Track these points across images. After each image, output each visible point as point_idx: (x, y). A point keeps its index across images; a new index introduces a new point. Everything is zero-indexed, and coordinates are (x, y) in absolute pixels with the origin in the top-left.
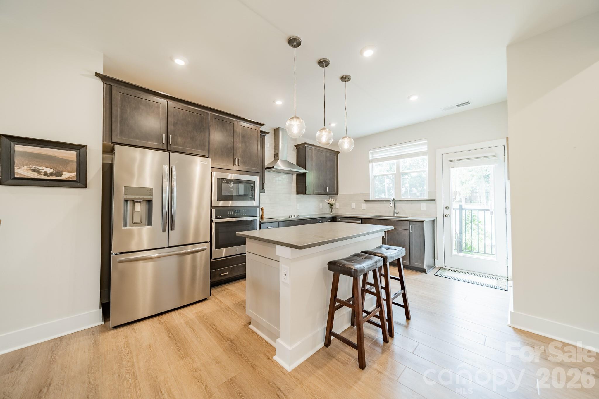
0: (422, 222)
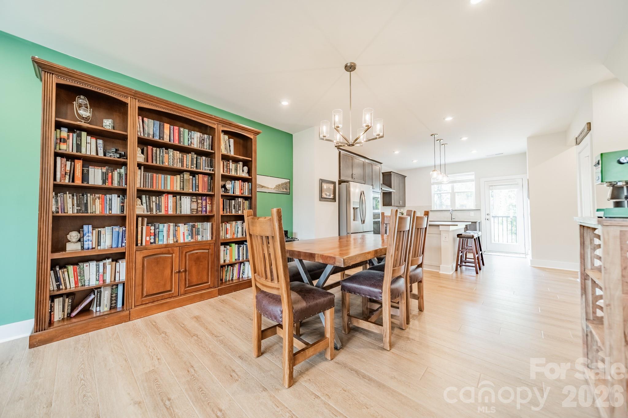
0: (476, 222)
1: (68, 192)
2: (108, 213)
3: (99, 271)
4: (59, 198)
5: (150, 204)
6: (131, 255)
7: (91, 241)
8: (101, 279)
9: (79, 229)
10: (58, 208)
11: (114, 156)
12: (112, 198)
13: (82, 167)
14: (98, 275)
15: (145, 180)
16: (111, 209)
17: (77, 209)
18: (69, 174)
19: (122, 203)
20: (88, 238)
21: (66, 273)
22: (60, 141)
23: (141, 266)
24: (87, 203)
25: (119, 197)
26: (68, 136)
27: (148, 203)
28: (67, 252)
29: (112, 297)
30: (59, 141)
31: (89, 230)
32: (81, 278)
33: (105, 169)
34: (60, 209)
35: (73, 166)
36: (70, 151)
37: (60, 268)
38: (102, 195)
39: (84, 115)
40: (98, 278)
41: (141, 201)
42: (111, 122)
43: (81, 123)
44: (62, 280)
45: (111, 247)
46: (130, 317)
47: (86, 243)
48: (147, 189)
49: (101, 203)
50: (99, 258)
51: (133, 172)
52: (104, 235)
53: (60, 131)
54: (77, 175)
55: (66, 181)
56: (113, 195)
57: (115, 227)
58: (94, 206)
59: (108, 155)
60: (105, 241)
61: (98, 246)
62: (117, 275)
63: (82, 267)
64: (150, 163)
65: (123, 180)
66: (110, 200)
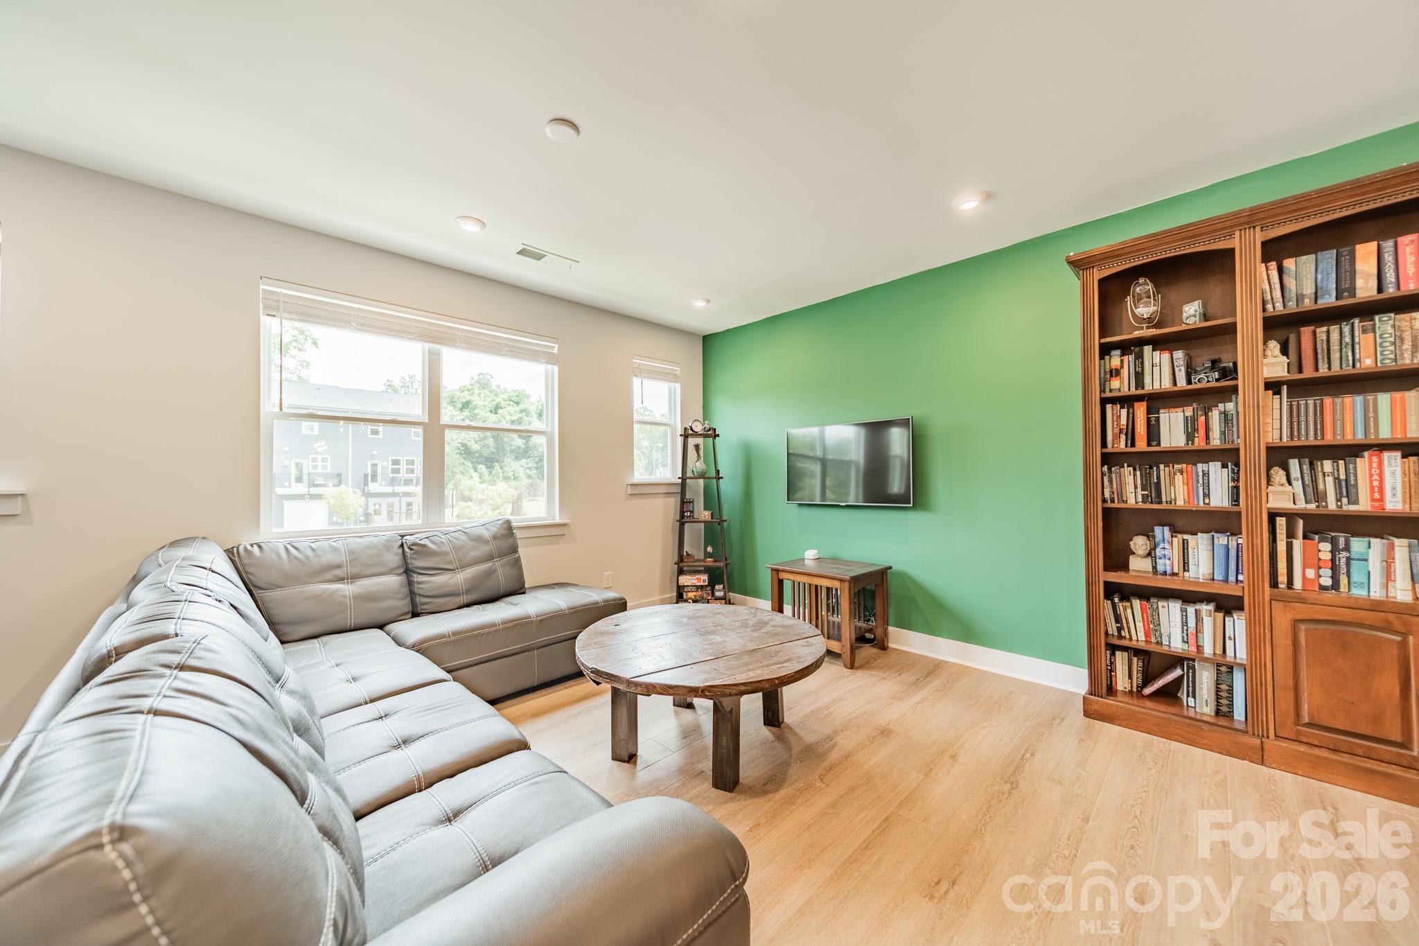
1: (1126, 465)
2: (1201, 504)
3: (1187, 623)
4: (1113, 476)
5: (1314, 481)
6: (1259, 607)
7: (1169, 559)
8: (1192, 640)
9: (1148, 534)
10: (1113, 492)
11: (1208, 377)
12: (1208, 471)
13: (1147, 415)
14: (1185, 632)
15: (1295, 419)
16: (1209, 495)
17: (1143, 495)
18: (1125, 431)
19: (1233, 480)
20: (1163, 552)
21: (1129, 611)
22: (1111, 376)
23: (1289, 642)
24: (1158, 483)
25: (1224, 466)
26: (1122, 361)
27: (1307, 479)
28: (1131, 573)
29: (1218, 690)
30: (1109, 376)
31: (1165, 537)
32: (1156, 628)
33: (1192, 409)
34: (1116, 494)
35: (1131, 416)
36: (1125, 391)
37: (1121, 600)
38: (1187, 464)
39: (1145, 315)
40: (1186, 637)
41: (1285, 473)
42: (1197, 307)
43: (1141, 331)
44: (1124, 622)
45: (1212, 578)
46: (1263, 755)
47: (1161, 560)
48: (1303, 442)
49: (1185, 481)
50: (1188, 597)
51: (1254, 407)
52: (1196, 551)
53: (1110, 359)
54: (1139, 430)
55: (1122, 445)
56: (1210, 463)
57: (1219, 535)
58: (1172, 488)
59: (1195, 379)
60: (1197, 561)
61: (1184, 571)
62: (1229, 644)
63: (1155, 606)
64: (1308, 373)
65: (1233, 426)
66: (1204, 474)
